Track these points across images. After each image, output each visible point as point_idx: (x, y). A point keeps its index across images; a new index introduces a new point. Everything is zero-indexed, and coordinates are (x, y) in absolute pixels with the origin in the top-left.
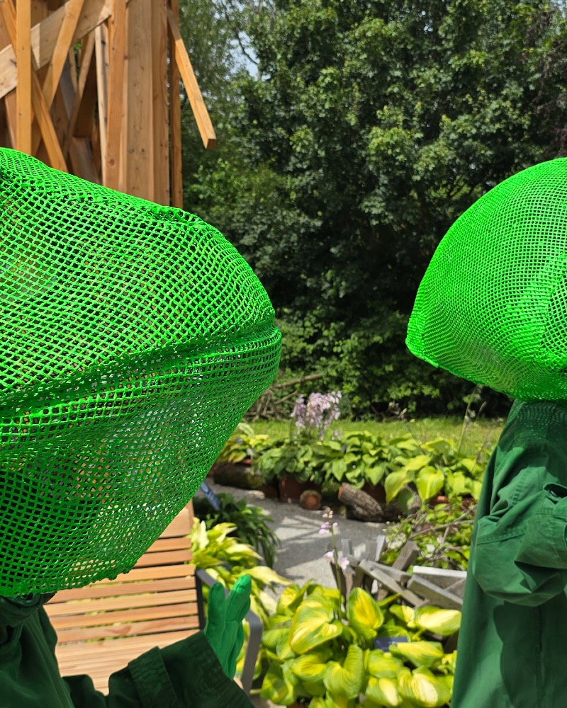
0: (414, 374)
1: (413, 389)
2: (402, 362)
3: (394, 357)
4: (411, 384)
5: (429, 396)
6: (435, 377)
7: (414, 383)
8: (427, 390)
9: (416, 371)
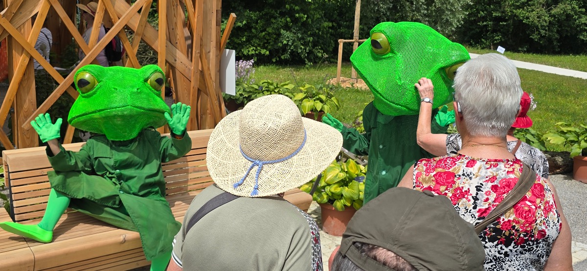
0: (257, 43)
1: (255, 51)
2: (250, 36)
3: (246, 33)
4: (254, 48)
5: (264, 54)
6: (266, 45)
7: (256, 48)
8: (263, 51)
9: (257, 42)
